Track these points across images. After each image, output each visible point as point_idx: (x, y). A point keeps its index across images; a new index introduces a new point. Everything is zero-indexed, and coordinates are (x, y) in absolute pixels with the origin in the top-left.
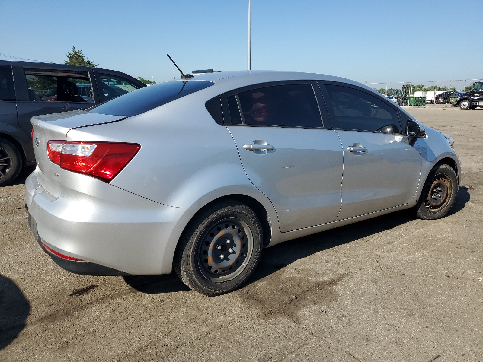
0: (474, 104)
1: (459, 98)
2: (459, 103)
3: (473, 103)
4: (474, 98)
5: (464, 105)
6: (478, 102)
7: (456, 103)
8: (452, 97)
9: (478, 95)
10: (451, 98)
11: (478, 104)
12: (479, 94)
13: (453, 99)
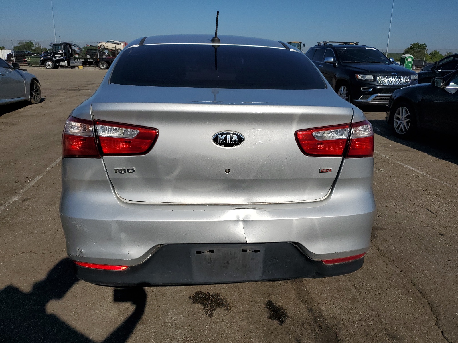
0: (58, 64)
1: (43, 58)
2: (43, 63)
3: (56, 63)
4: (56, 59)
5: (49, 65)
6: (60, 63)
7: (40, 63)
8: (29, 57)
9: (58, 56)
10: (27, 58)
11: (60, 65)
12: (60, 55)
13: (30, 59)
